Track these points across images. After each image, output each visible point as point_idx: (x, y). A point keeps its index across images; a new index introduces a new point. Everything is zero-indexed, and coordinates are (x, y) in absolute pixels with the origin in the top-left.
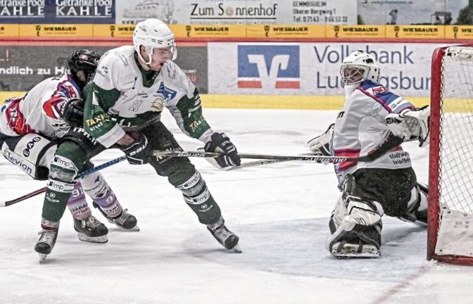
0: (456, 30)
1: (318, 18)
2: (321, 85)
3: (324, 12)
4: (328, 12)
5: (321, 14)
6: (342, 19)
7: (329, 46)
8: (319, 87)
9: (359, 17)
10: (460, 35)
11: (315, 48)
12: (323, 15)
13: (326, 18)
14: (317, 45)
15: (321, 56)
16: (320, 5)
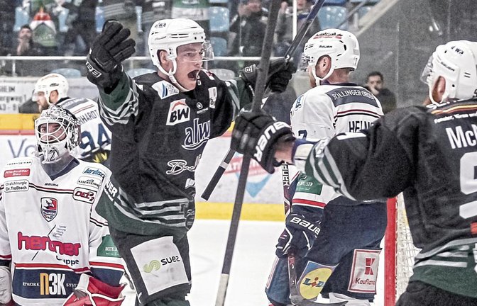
1: (4, 105)
3: (12, 99)
4: (17, 99)
5: (8, 101)
7: (26, 139)
11: (9, 142)
12: (12, 103)
13: (14, 106)
14: (11, 138)
15: (16, 152)
16: (8, 90)
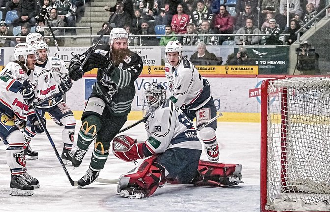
0: (227, 69)
2: (139, 104)
6: (151, 62)
7: (144, 79)
8: (138, 105)
9: (162, 61)
10: (230, 72)
15: (139, 86)
